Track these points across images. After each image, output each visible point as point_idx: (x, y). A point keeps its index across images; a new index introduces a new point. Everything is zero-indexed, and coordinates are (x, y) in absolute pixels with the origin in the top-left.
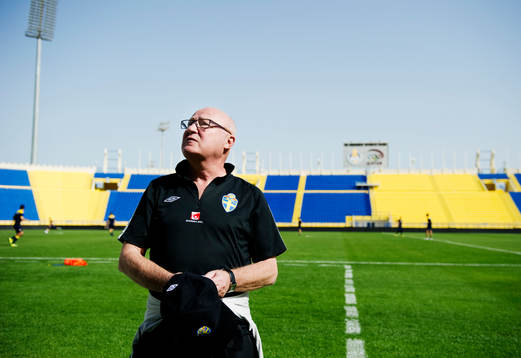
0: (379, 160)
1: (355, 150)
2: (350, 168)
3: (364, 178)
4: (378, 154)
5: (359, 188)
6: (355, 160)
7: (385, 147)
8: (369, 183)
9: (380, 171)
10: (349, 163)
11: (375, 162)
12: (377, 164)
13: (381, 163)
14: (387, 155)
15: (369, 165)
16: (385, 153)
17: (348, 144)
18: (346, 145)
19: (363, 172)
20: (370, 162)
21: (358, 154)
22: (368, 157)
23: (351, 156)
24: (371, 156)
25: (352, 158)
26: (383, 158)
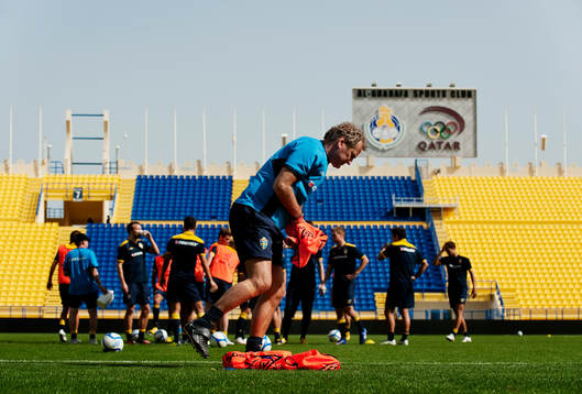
0: (452, 140)
1: (387, 108)
2: (374, 160)
3: (413, 187)
4: (446, 120)
5: (403, 214)
6: (385, 134)
7: (469, 103)
8: (428, 201)
9: (454, 168)
11: (440, 143)
12: (445, 148)
13: (457, 146)
14: (472, 125)
15: (423, 150)
16: (468, 118)
17: (364, 91)
18: (360, 94)
19: (410, 168)
20: (428, 143)
21: (395, 121)
22: (421, 130)
23: (375, 125)
24: (428, 124)
25: (376, 130)
26: (461, 130)
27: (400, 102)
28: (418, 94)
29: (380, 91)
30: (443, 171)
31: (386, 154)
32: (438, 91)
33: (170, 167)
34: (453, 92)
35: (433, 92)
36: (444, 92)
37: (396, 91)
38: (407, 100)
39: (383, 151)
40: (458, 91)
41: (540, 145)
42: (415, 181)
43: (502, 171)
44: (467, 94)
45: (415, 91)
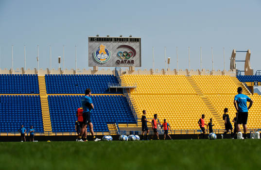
0: (131, 59)
2: (98, 68)
3: (115, 79)
4: (128, 51)
5: (113, 91)
6: (103, 57)
7: (138, 44)
8: (123, 85)
9: (131, 71)
10: (95, 60)
11: (126, 61)
12: (128, 63)
13: (133, 62)
14: (139, 53)
15: (118, 63)
16: (137, 50)
17: (94, 38)
18: (92, 39)
19: (113, 71)
20: (121, 61)
21: (107, 51)
22: (118, 55)
23: (98, 53)
24: (121, 53)
25: (98, 55)
26: (135, 55)
27: (109, 43)
28: (116, 40)
29: (100, 38)
30: (127, 72)
31: (103, 65)
32: (125, 39)
33: (10, 71)
34: (131, 39)
35: (123, 39)
36: (127, 39)
37: (107, 38)
38: (112, 42)
39: (102, 64)
40: (133, 39)
41: (167, 62)
42: (115, 77)
43: (152, 73)
44: (137, 40)
45: (115, 38)
